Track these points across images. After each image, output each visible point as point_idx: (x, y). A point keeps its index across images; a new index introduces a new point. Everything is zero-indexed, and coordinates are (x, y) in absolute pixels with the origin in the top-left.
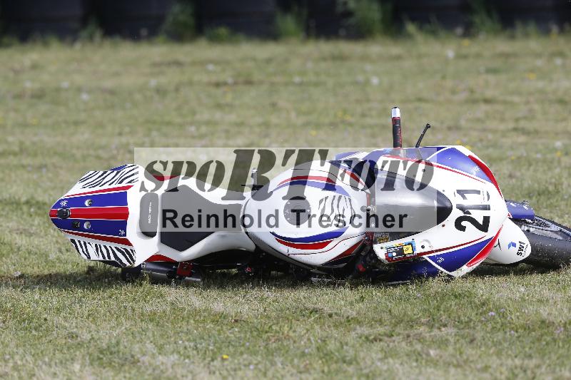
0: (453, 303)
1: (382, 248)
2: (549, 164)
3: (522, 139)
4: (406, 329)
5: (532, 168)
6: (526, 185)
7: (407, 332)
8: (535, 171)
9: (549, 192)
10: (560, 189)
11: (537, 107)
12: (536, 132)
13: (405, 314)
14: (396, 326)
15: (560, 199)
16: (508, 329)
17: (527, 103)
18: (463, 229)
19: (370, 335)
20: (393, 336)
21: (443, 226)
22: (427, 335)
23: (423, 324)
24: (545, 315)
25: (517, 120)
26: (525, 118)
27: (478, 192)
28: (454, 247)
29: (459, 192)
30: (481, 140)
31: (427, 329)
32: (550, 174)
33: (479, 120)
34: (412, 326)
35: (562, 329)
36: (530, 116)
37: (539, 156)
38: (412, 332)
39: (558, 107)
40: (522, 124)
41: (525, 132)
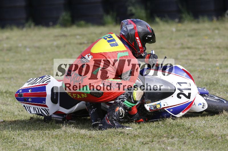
0: (177, 128)
1: (148, 106)
2: (214, 72)
3: (203, 63)
4: (158, 139)
5: (207, 74)
6: (205, 81)
7: (158, 140)
8: (208, 75)
9: (214, 83)
10: (218, 82)
11: (208, 50)
12: (208, 60)
13: (158, 133)
14: (154, 138)
15: (218, 86)
16: (199, 138)
17: (205, 48)
18: (180, 98)
19: (144, 142)
20: (153, 142)
21: (172, 97)
22: (167, 141)
23: (165, 137)
24: (213, 132)
25: (201, 55)
26: (204, 54)
27: (186, 83)
28: (177, 105)
29: (178, 83)
30: (186, 64)
31: (166, 139)
32: (214, 76)
33: (185, 56)
34: (160, 138)
35: (220, 137)
36: (206, 54)
37: (210, 69)
38: (160, 140)
39: (217, 50)
40: (203, 57)
41: (204, 60)
